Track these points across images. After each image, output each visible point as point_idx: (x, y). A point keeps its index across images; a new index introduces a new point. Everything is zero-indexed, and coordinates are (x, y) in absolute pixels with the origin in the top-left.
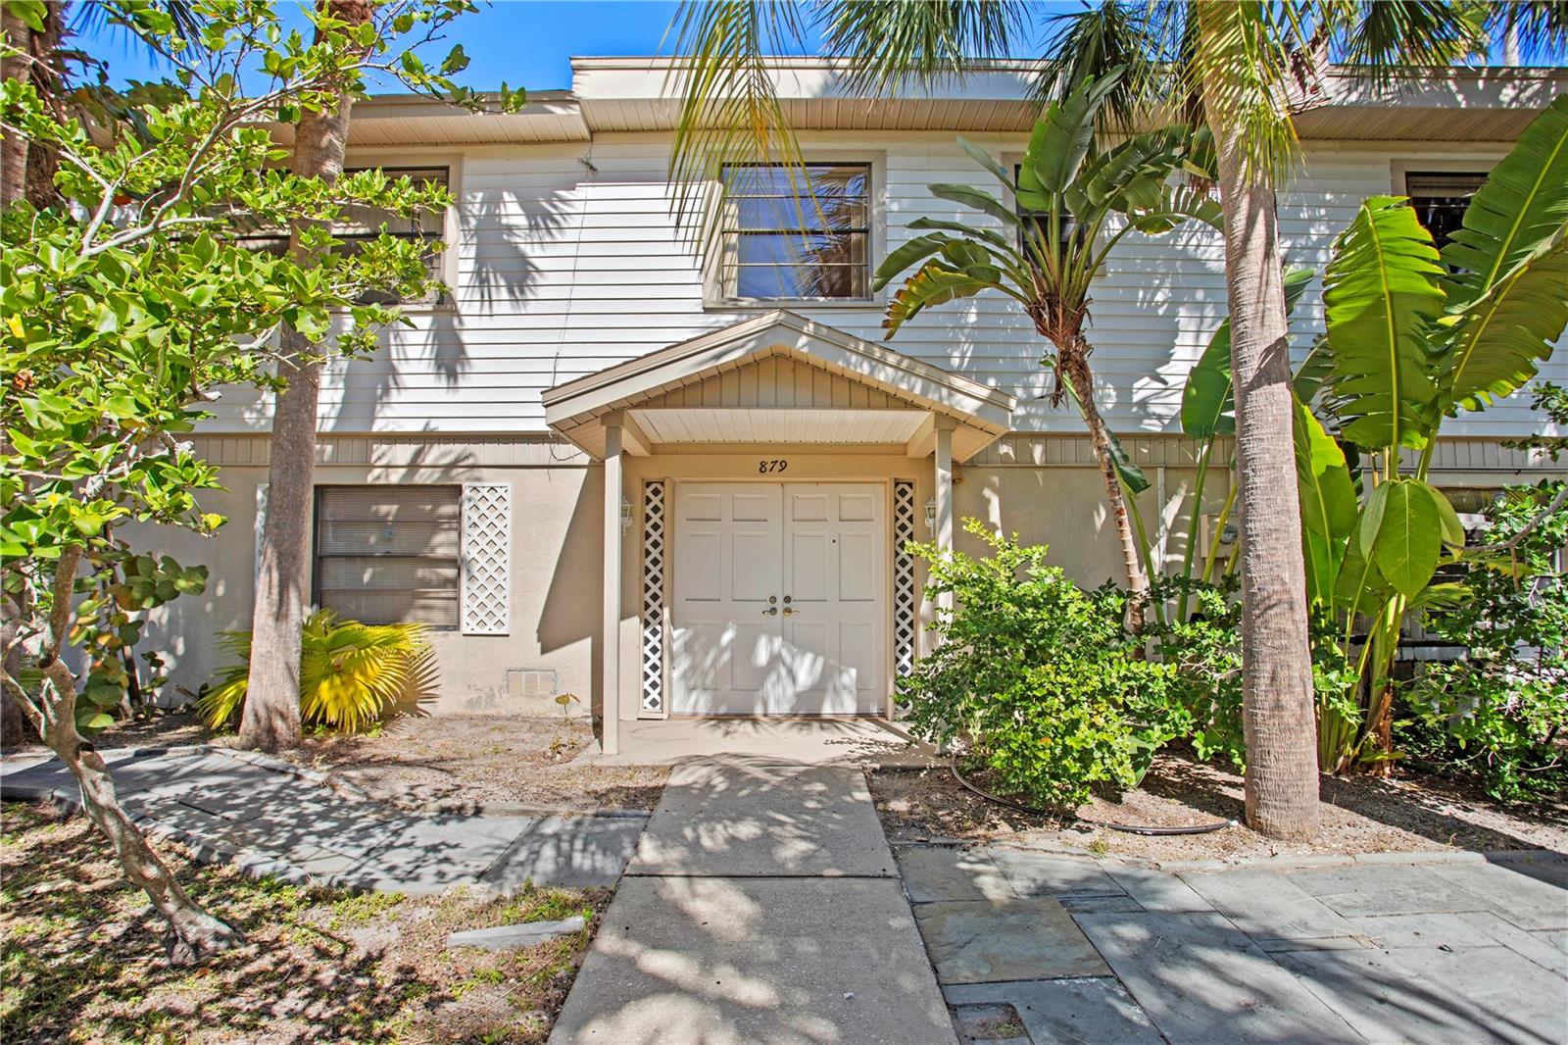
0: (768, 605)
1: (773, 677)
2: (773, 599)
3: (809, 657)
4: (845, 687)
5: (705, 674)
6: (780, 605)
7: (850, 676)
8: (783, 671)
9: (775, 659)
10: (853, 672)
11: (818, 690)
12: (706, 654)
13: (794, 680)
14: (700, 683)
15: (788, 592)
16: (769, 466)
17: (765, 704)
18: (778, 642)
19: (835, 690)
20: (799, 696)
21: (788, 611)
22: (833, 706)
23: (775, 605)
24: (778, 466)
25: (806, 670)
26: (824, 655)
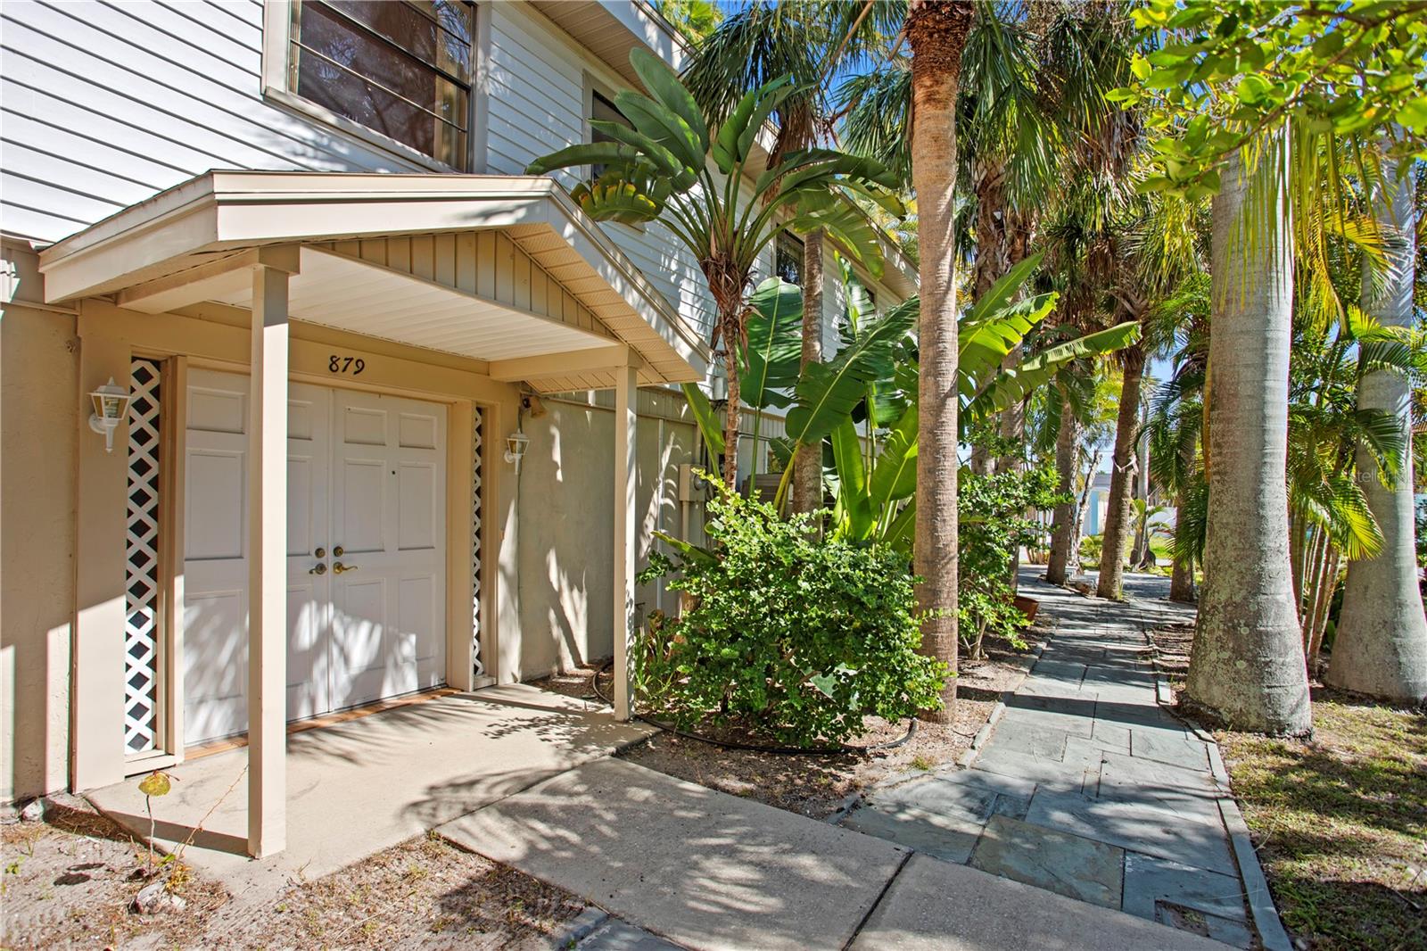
0: (314, 561)
1: (323, 661)
2: (319, 552)
3: (365, 627)
4: (405, 660)
5: (220, 675)
6: (329, 559)
7: (408, 648)
8: (335, 651)
9: (326, 635)
10: (413, 638)
11: (377, 668)
12: (221, 643)
13: (347, 660)
14: (211, 691)
15: (339, 541)
16: (342, 364)
17: (313, 702)
18: (330, 611)
19: (396, 665)
20: (355, 682)
21: (339, 566)
22: (394, 686)
23: (323, 560)
24: (352, 365)
25: (361, 644)
26: (380, 623)
